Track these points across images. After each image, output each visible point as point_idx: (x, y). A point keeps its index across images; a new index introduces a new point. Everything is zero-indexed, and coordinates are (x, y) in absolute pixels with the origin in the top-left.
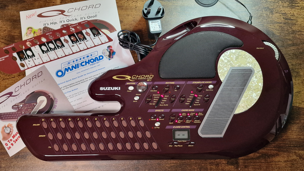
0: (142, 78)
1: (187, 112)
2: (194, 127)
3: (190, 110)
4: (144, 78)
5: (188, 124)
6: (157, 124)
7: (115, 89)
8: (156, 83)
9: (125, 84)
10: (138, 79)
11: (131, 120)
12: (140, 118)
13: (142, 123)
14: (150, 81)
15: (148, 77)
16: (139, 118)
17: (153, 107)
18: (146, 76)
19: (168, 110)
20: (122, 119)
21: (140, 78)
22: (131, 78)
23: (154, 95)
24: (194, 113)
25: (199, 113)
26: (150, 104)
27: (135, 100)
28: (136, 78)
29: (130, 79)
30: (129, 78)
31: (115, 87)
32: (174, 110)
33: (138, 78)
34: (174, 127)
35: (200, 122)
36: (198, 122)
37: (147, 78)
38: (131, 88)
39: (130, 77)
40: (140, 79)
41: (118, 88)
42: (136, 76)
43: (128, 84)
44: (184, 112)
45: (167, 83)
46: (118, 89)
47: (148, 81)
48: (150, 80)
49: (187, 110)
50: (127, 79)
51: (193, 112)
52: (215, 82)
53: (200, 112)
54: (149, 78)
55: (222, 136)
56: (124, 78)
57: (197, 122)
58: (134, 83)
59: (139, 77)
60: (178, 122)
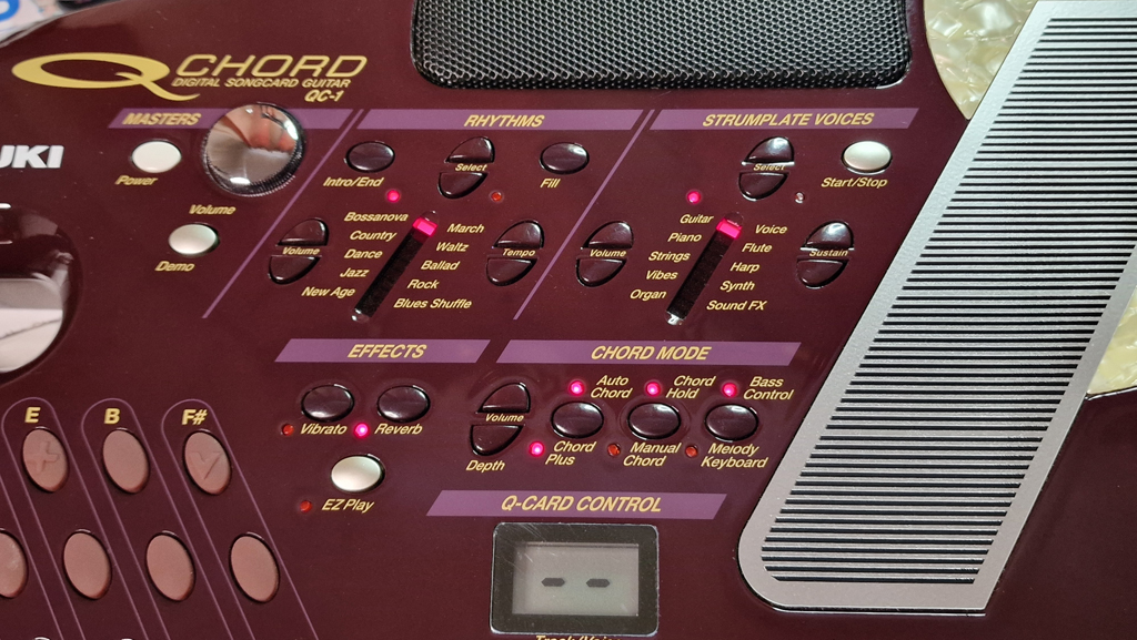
0: (261, 79)
1: (637, 374)
2: (705, 506)
3: (668, 353)
4: (286, 75)
5: (642, 482)
6: (354, 476)
7: (19, 164)
8: (378, 119)
9: (114, 125)
10: (231, 82)
11: (112, 428)
12: (200, 417)
13: (207, 462)
14: (329, 104)
15: (318, 69)
16: (187, 416)
17: (331, 322)
18: (301, 66)
19: (468, 351)
20: (31, 414)
21: (248, 74)
22: (173, 75)
23: (351, 217)
24: (709, 382)
25: (757, 381)
26: (309, 292)
27: (177, 258)
28: (208, 75)
29: (164, 83)
30: (149, 72)
31: (15, 143)
32: (520, 351)
33: (229, 73)
34: (510, 503)
35: (763, 463)
36: (747, 457)
37: (303, 75)
38: (157, 157)
39: (162, 70)
40: (249, 83)
41: (44, 156)
42: (213, 59)
43: (133, 119)
44: (613, 369)
45: (476, 120)
46: (38, 164)
47: (316, 104)
48: (335, 90)
49: (638, 352)
50: (134, 80)
51: (696, 370)
52: (903, 117)
53: (768, 372)
54: (323, 76)
55: (974, 598)
56: (110, 71)
57: (732, 463)
58: (189, 119)
59: (243, 67)
60: (558, 460)
